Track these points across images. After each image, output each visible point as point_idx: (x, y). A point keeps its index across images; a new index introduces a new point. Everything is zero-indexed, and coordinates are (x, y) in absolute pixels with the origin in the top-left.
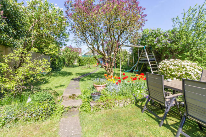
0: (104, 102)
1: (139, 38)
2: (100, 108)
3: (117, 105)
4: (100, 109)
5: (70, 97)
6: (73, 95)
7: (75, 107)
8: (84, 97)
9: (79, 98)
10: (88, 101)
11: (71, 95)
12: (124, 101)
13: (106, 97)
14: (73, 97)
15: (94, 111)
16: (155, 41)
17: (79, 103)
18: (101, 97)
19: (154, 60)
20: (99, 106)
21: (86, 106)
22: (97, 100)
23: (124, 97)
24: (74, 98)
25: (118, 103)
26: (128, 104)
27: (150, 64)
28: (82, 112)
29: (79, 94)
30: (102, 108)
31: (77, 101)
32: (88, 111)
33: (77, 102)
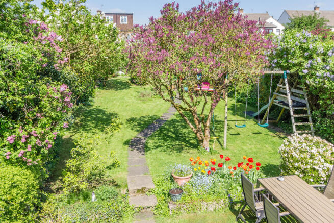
0: (187, 204)
1: (275, 52)
2: (181, 211)
3: (205, 208)
4: (181, 213)
5: (138, 191)
6: (142, 188)
7: (148, 208)
8: (158, 193)
9: (151, 193)
10: (164, 200)
11: (140, 188)
12: (215, 203)
13: (189, 196)
14: (142, 191)
15: (173, 215)
16: (305, 69)
17: (152, 201)
18: (183, 196)
19: (305, 105)
20: (179, 209)
21: (163, 207)
22: (178, 200)
23: (215, 197)
24: (145, 193)
25: (206, 206)
26: (220, 207)
27: (292, 113)
28: (158, 216)
29: (151, 186)
30: (183, 212)
31: (149, 198)
32: (166, 215)
33: (150, 200)
